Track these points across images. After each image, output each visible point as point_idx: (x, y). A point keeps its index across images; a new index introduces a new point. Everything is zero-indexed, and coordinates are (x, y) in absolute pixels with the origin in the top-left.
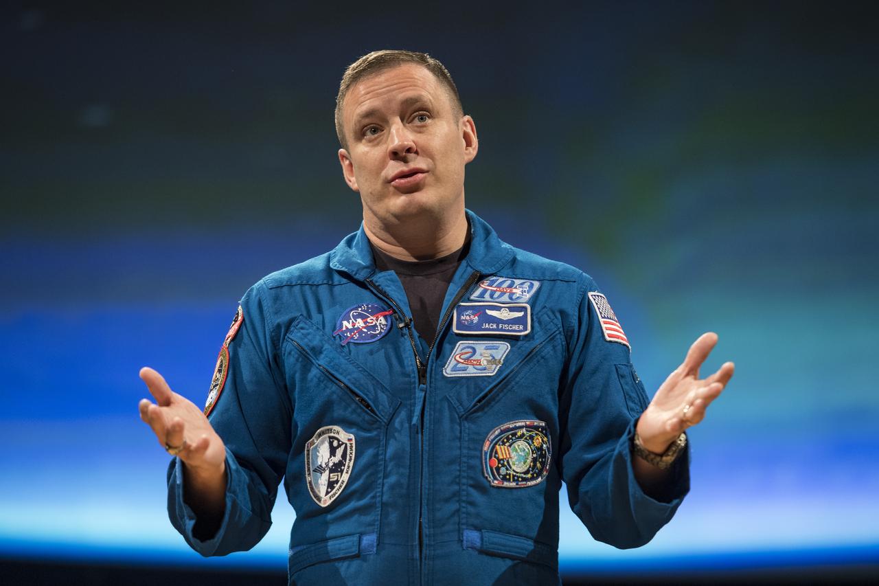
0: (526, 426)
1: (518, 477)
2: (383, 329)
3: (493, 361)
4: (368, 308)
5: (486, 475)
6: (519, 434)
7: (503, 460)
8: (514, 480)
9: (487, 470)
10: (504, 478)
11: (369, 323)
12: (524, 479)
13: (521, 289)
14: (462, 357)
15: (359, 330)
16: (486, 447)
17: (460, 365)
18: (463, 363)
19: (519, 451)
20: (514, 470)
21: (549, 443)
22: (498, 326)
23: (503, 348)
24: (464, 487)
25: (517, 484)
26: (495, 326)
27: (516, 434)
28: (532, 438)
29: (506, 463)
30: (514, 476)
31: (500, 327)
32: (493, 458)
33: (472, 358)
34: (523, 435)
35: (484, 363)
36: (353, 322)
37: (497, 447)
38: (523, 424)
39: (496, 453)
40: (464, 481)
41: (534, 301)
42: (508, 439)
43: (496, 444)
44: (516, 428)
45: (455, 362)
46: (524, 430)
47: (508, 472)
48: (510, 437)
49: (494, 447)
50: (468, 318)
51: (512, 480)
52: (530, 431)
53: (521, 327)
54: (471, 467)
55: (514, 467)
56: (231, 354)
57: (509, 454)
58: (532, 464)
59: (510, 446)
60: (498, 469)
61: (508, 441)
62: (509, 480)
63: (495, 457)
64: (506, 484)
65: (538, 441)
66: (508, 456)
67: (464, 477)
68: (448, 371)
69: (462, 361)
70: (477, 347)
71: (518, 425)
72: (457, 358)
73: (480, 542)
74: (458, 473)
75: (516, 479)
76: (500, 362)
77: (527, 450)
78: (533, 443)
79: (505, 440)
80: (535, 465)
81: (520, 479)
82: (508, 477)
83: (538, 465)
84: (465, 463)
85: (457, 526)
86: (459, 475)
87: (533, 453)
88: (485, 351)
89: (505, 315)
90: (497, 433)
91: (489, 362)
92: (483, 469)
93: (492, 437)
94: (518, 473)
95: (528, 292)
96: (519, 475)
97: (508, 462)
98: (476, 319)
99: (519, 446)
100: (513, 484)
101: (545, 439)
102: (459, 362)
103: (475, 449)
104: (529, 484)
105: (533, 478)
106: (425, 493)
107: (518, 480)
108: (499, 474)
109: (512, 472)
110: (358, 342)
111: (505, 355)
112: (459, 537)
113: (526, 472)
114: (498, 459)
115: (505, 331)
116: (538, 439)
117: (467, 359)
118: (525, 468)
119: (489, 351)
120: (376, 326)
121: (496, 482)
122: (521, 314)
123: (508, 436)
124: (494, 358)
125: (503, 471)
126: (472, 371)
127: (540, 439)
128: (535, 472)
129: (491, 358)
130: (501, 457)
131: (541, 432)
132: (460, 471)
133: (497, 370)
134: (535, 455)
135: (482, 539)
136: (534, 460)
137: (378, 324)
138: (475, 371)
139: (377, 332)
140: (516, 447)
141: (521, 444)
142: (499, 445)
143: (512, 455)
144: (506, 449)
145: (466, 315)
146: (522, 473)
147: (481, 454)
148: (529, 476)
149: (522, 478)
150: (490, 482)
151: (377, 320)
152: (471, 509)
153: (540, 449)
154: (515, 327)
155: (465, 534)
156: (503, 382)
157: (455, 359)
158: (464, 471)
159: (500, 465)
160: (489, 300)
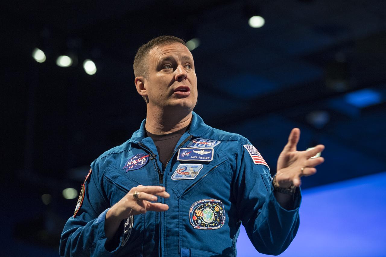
0: (210, 202)
1: (208, 225)
2: (144, 163)
3: (194, 172)
4: (139, 156)
5: (191, 224)
6: (207, 205)
7: (199, 217)
8: (205, 226)
9: (192, 221)
10: (200, 225)
11: (138, 161)
12: (210, 226)
13: (211, 143)
14: (180, 171)
15: (134, 165)
16: (191, 211)
17: (179, 175)
18: (180, 174)
19: (207, 213)
20: (205, 222)
21: (223, 210)
22: (198, 157)
23: (200, 167)
24: (181, 229)
25: (207, 228)
26: (196, 157)
27: (205, 205)
28: (214, 207)
29: (201, 218)
30: (205, 224)
31: (199, 158)
32: (195, 216)
33: (185, 171)
34: (209, 205)
35: (190, 174)
36: (132, 162)
37: (196, 211)
38: (209, 201)
39: (196, 213)
40: (181, 226)
41: (216, 148)
42: (201, 207)
43: (196, 209)
44: (205, 202)
45: (177, 173)
46: (209, 203)
47: (202, 222)
48: (203, 207)
49: (195, 211)
50: (185, 154)
51: (204, 226)
52: (212, 204)
53: (209, 158)
54: (184, 220)
55: (205, 220)
56: (86, 188)
57: (202, 214)
58: (214, 219)
59: (203, 210)
60: (197, 221)
61: (201, 208)
62: (203, 226)
63: (195, 215)
64: (201, 228)
65: (217, 209)
66: (202, 215)
67: (181, 225)
68: (174, 177)
69: (180, 173)
70: (187, 167)
71: (206, 201)
72: (178, 172)
73: (189, 254)
74: (178, 223)
75: (206, 225)
76: (197, 173)
77: (211, 212)
78: (214, 210)
79: (200, 208)
80: (216, 220)
81: (209, 226)
82: (202, 225)
83: (218, 220)
84: (181, 218)
85: (178, 247)
86: (179, 224)
87: (214, 214)
88: (191, 168)
89: (202, 153)
90: (196, 204)
91: (192, 173)
92: (190, 221)
93: (194, 206)
94: (207, 223)
95: (214, 144)
96: (208, 224)
97: (202, 218)
98: (188, 155)
99: (207, 210)
100: (205, 228)
101: (221, 208)
102: (179, 173)
103: (185, 212)
104: (214, 228)
105: (215, 226)
106: (163, 232)
107: (207, 226)
108: (198, 223)
109: (204, 223)
110: (133, 169)
111: (200, 170)
112: (179, 252)
113: (212, 223)
114: (197, 216)
115: (201, 159)
116: (217, 208)
117: (183, 172)
118: (211, 221)
119: (193, 168)
120: (141, 162)
121: (196, 227)
122: (209, 152)
123: (201, 206)
124: (195, 171)
125: (200, 222)
126: (184, 177)
127: (218, 208)
128: (216, 223)
129: (194, 171)
130: (198, 215)
131: (219, 205)
132: (178, 222)
133: (196, 177)
134: (216, 215)
135: (190, 253)
136: (216, 218)
137: (142, 161)
138: (186, 177)
139: (142, 164)
140: (206, 211)
141: (208, 210)
142: (197, 210)
143: (204, 215)
144: (201, 212)
145: (184, 153)
146: (209, 223)
147: (189, 214)
148: (213, 225)
149: (209, 225)
150: (193, 227)
151: (142, 160)
152: (185, 239)
154: (206, 158)
155: (182, 250)
156: (199, 181)
157: (177, 172)
158: (181, 222)
159: (198, 219)
160: (195, 147)
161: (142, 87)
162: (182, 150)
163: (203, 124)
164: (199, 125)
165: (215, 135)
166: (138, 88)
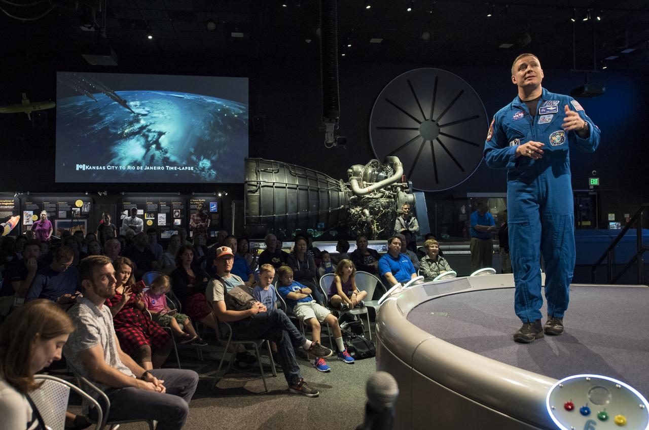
0: (558, 132)
2: (523, 116)
3: (550, 119)
4: (519, 112)
6: (557, 134)
7: (554, 140)
9: (551, 143)
10: (555, 144)
13: (555, 102)
14: (542, 119)
16: (550, 138)
18: (542, 121)
23: (552, 116)
25: (558, 145)
26: (549, 111)
28: (560, 134)
33: (544, 119)
35: (547, 120)
36: (516, 116)
39: (552, 139)
41: (558, 105)
47: (556, 142)
48: (555, 135)
53: (556, 111)
54: (547, 142)
58: (561, 140)
59: (555, 137)
60: (553, 142)
68: (539, 123)
70: (545, 117)
71: (556, 132)
89: (552, 108)
90: (552, 134)
93: (551, 136)
94: (558, 142)
95: (557, 103)
98: (544, 110)
103: (547, 138)
105: (561, 143)
110: (517, 120)
115: (552, 112)
119: (548, 117)
121: (553, 145)
122: (555, 108)
131: (562, 133)
133: (550, 121)
134: (561, 138)
138: (545, 122)
141: (558, 136)
142: (553, 137)
143: (556, 139)
150: (551, 145)
153: (562, 136)
154: (554, 111)
156: (552, 123)
157: (540, 120)
160: (547, 106)
161: (515, 80)
162: (541, 109)
163: (549, 93)
164: (546, 94)
165: (555, 97)
166: (513, 81)
